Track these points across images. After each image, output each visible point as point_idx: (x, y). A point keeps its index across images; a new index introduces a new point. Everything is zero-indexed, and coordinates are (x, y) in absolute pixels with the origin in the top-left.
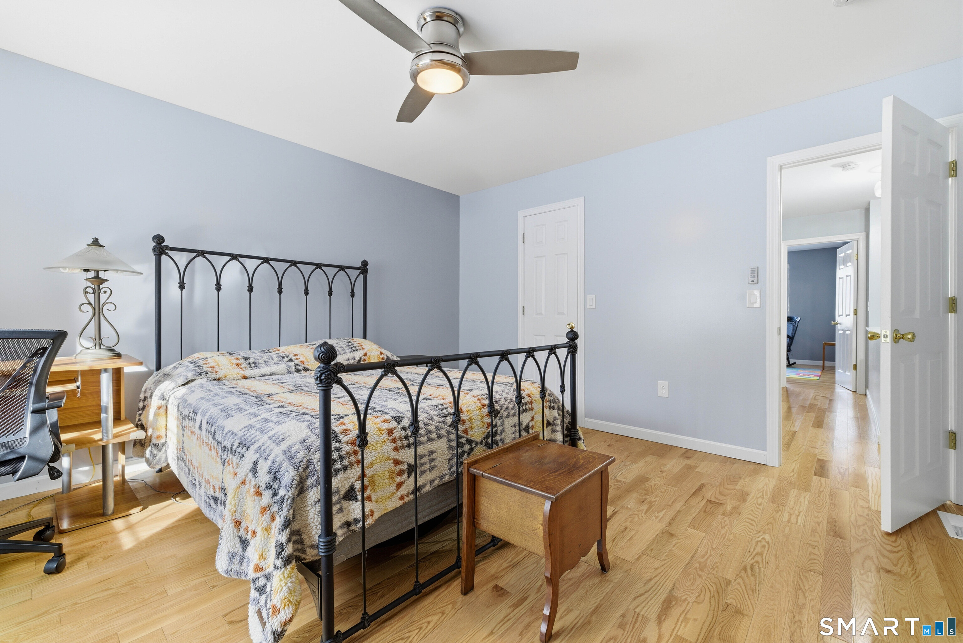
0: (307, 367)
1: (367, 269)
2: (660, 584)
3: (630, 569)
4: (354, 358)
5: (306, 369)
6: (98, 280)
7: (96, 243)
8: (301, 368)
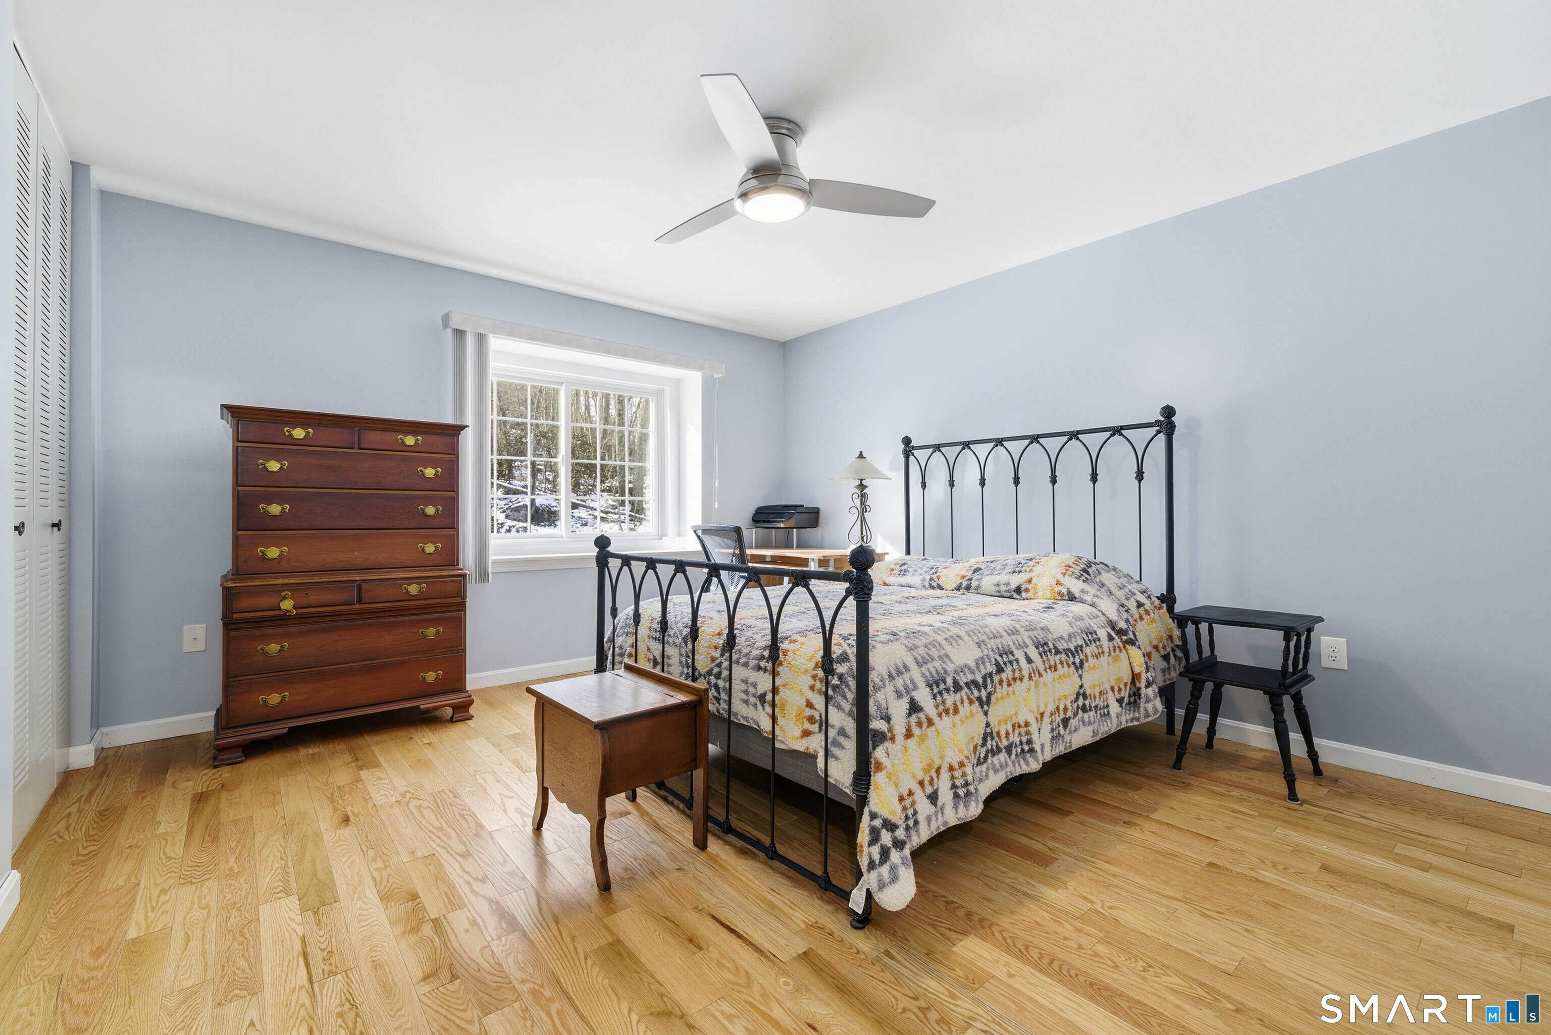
0: (941, 584)
1: (1173, 422)
2: (543, 928)
3: (591, 912)
4: (1008, 584)
5: (940, 588)
6: (862, 487)
7: (861, 456)
8: (935, 584)
